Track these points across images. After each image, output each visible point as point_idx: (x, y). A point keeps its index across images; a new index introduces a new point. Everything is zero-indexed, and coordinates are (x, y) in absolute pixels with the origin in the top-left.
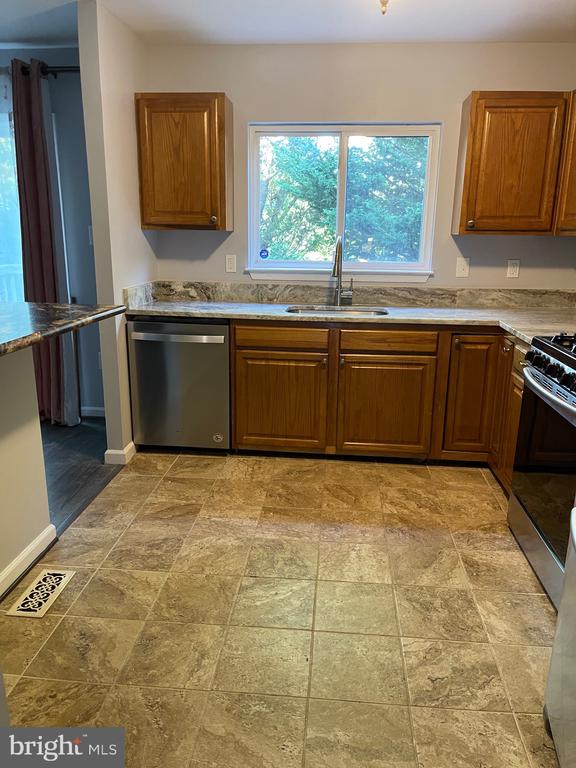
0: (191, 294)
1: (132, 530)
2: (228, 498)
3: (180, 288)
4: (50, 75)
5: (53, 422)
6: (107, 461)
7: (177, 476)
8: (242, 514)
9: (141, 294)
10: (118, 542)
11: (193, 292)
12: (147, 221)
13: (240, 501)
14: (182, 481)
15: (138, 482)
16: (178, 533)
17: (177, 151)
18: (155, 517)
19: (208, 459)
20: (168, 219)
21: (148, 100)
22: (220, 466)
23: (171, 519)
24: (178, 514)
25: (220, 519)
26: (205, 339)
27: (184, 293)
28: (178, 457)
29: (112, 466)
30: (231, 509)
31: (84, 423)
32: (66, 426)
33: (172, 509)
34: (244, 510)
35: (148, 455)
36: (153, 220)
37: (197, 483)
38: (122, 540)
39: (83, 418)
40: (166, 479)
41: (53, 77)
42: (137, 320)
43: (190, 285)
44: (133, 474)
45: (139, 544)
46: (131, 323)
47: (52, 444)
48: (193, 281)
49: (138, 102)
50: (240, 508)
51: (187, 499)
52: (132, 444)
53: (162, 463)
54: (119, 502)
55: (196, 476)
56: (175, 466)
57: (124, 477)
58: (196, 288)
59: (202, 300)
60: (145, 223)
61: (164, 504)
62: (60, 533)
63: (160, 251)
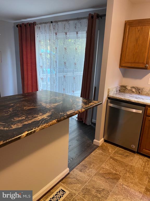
0: (133, 91)
1: (93, 179)
2: (132, 176)
3: (129, 88)
4: (100, 18)
5: (83, 123)
6: (94, 143)
7: (115, 158)
8: (136, 188)
9: (115, 90)
10: (87, 184)
11: (134, 90)
12: (121, 65)
13: (137, 180)
14: (116, 160)
15: (101, 156)
16: (109, 188)
17: (137, 40)
18: (103, 175)
19: (128, 153)
20: (129, 65)
21: (129, 23)
22: (132, 158)
23: (108, 179)
24: (111, 177)
25: (126, 187)
26: (134, 111)
27: (130, 90)
28: (117, 148)
29: (95, 145)
30: (132, 183)
31: (92, 125)
32: (87, 125)
33: (109, 174)
34: (137, 186)
35: (108, 144)
36: (124, 65)
37: (121, 164)
38: (89, 183)
39: (92, 123)
40: (111, 158)
41: (101, 18)
42: (112, 99)
43: (133, 87)
44: (101, 151)
45: (94, 188)
46: (109, 100)
47: (81, 131)
48: (135, 86)
49: (126, 24)
50: (136, 184)
51: (116, 170)
52: (103, 139)
53: (111, 149)
54: (93, 163)
55: (121, 160)
56: (115, 152)
57: (98, 151)
58: (135, 89)
59: (137, 93)
60: (121, 66)
61: (107, 170)
62: (70, 171)
63: (124, 75)
